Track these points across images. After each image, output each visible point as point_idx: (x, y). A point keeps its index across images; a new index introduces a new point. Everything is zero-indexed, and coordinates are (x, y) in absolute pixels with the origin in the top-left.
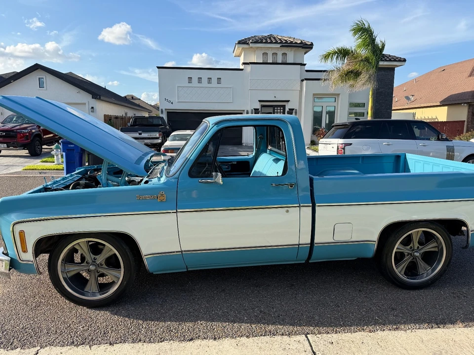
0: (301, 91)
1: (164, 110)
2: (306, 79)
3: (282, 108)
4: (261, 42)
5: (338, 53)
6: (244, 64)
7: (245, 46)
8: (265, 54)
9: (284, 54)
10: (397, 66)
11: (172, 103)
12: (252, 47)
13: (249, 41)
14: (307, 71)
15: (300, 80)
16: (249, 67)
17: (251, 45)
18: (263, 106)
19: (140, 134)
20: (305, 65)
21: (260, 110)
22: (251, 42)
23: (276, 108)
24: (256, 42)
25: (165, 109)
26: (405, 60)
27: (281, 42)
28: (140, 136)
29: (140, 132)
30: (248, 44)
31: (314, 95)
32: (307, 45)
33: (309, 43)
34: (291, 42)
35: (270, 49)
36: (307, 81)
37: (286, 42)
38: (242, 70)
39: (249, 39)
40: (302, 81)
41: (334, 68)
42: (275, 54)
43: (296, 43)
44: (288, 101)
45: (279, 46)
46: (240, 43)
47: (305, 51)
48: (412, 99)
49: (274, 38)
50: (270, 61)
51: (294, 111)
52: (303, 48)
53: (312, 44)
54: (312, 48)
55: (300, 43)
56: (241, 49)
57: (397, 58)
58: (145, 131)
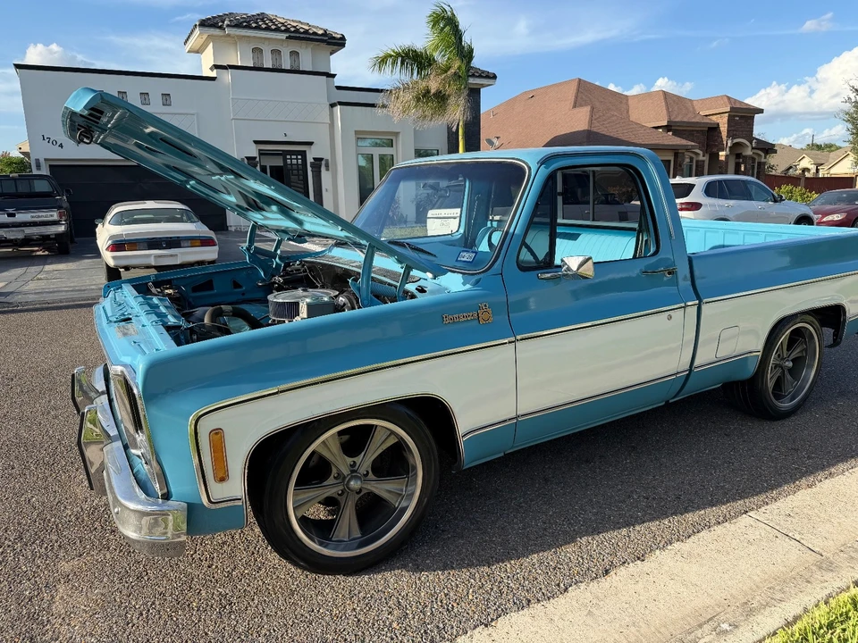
0: (332, 125)
1: (42, 161)
2: (341, 103)
3: (299, 157)
4: (249, 27)
5: (402, 57)
6: (216, 67)
7: (217, 32)
8: (258, 51)
9: (294, 54)
10: (483, 86)
11: (61, 146)
12: (229, 35)
13: (223, 22)
14: (339, 88)
15: (328, 104)
16: (227, 76)
17: (227, 31)
18: (262, 153)
19: (13, 215)
20: (334, 76)
21: (258, 159)
22: (228, 26)
23: (288, 157)
24: (238, 25)
25: (45, 160)
26: (494, 77)
27: (287, 30)
28: (11, 220)
29: (11, 211)
30: (221, 27)
31: (356, 132)
32: (334, 38)
33: (339, 36)
34: (306, 32)
35: (267, 43)
36: (342, 107)
37: (297, 31)
38: (213, 79)
39: (222, 18)
40: (332, 105)
41: (398, 84)
42: (276, 52)
43: (315, 34)
44: (310, 144)
45: (283, 36)
46: (204, 24)
47: (330, 50)
48: (497, 143)
49: (271, 20)
50: (268, 64)
51: (323, 162)
52: (329, 44)
53: (343, 38)
54: (343, 45)
55: (322, 35)
56: (205, 37)
57: (483, 72)
58: (20, 208)
